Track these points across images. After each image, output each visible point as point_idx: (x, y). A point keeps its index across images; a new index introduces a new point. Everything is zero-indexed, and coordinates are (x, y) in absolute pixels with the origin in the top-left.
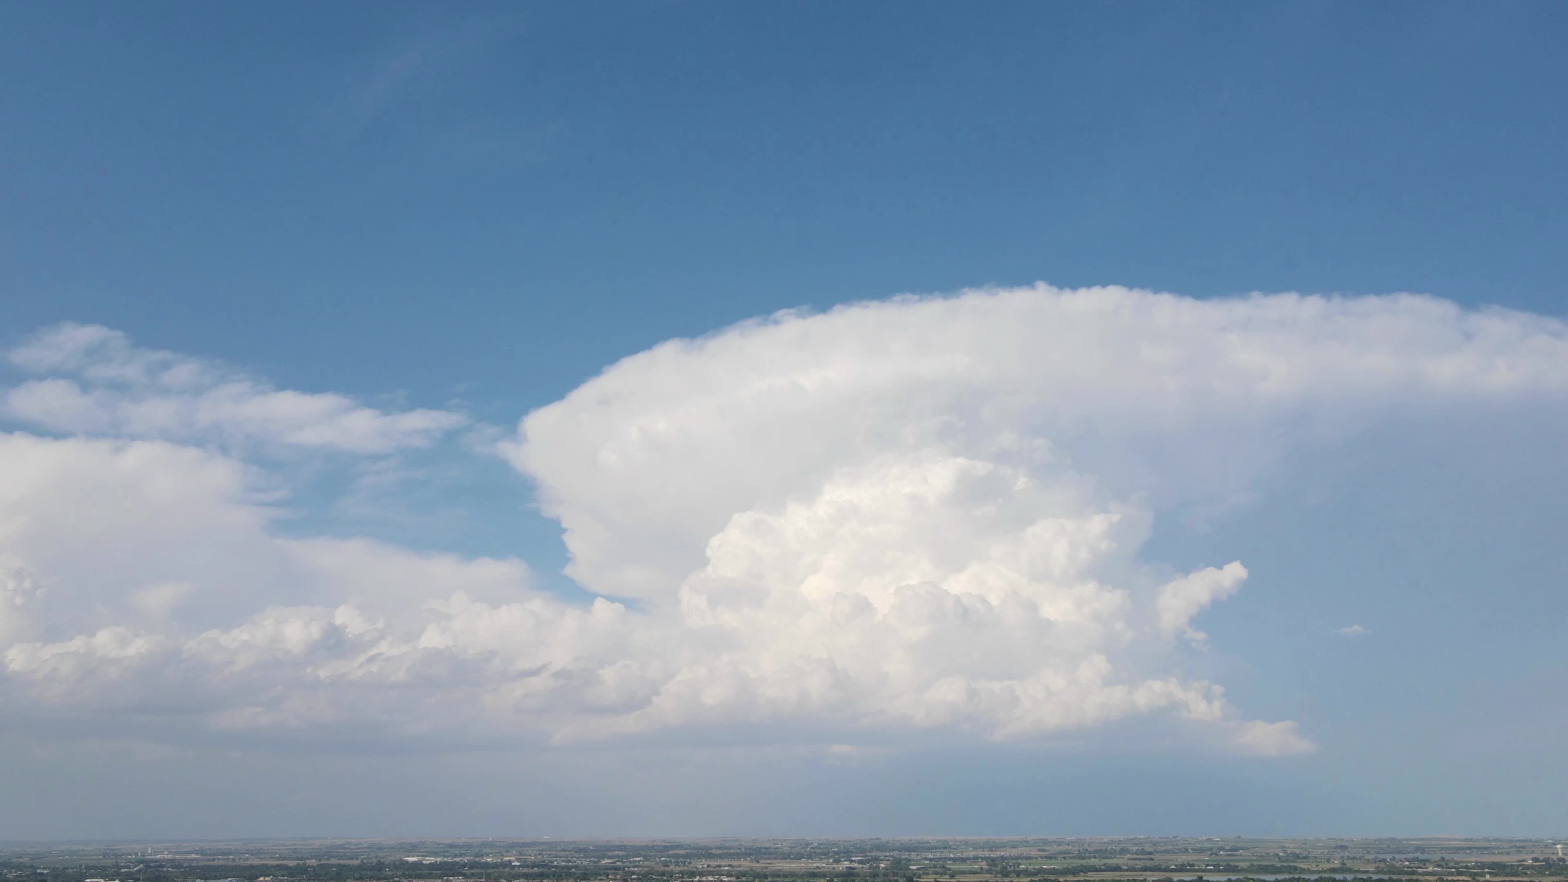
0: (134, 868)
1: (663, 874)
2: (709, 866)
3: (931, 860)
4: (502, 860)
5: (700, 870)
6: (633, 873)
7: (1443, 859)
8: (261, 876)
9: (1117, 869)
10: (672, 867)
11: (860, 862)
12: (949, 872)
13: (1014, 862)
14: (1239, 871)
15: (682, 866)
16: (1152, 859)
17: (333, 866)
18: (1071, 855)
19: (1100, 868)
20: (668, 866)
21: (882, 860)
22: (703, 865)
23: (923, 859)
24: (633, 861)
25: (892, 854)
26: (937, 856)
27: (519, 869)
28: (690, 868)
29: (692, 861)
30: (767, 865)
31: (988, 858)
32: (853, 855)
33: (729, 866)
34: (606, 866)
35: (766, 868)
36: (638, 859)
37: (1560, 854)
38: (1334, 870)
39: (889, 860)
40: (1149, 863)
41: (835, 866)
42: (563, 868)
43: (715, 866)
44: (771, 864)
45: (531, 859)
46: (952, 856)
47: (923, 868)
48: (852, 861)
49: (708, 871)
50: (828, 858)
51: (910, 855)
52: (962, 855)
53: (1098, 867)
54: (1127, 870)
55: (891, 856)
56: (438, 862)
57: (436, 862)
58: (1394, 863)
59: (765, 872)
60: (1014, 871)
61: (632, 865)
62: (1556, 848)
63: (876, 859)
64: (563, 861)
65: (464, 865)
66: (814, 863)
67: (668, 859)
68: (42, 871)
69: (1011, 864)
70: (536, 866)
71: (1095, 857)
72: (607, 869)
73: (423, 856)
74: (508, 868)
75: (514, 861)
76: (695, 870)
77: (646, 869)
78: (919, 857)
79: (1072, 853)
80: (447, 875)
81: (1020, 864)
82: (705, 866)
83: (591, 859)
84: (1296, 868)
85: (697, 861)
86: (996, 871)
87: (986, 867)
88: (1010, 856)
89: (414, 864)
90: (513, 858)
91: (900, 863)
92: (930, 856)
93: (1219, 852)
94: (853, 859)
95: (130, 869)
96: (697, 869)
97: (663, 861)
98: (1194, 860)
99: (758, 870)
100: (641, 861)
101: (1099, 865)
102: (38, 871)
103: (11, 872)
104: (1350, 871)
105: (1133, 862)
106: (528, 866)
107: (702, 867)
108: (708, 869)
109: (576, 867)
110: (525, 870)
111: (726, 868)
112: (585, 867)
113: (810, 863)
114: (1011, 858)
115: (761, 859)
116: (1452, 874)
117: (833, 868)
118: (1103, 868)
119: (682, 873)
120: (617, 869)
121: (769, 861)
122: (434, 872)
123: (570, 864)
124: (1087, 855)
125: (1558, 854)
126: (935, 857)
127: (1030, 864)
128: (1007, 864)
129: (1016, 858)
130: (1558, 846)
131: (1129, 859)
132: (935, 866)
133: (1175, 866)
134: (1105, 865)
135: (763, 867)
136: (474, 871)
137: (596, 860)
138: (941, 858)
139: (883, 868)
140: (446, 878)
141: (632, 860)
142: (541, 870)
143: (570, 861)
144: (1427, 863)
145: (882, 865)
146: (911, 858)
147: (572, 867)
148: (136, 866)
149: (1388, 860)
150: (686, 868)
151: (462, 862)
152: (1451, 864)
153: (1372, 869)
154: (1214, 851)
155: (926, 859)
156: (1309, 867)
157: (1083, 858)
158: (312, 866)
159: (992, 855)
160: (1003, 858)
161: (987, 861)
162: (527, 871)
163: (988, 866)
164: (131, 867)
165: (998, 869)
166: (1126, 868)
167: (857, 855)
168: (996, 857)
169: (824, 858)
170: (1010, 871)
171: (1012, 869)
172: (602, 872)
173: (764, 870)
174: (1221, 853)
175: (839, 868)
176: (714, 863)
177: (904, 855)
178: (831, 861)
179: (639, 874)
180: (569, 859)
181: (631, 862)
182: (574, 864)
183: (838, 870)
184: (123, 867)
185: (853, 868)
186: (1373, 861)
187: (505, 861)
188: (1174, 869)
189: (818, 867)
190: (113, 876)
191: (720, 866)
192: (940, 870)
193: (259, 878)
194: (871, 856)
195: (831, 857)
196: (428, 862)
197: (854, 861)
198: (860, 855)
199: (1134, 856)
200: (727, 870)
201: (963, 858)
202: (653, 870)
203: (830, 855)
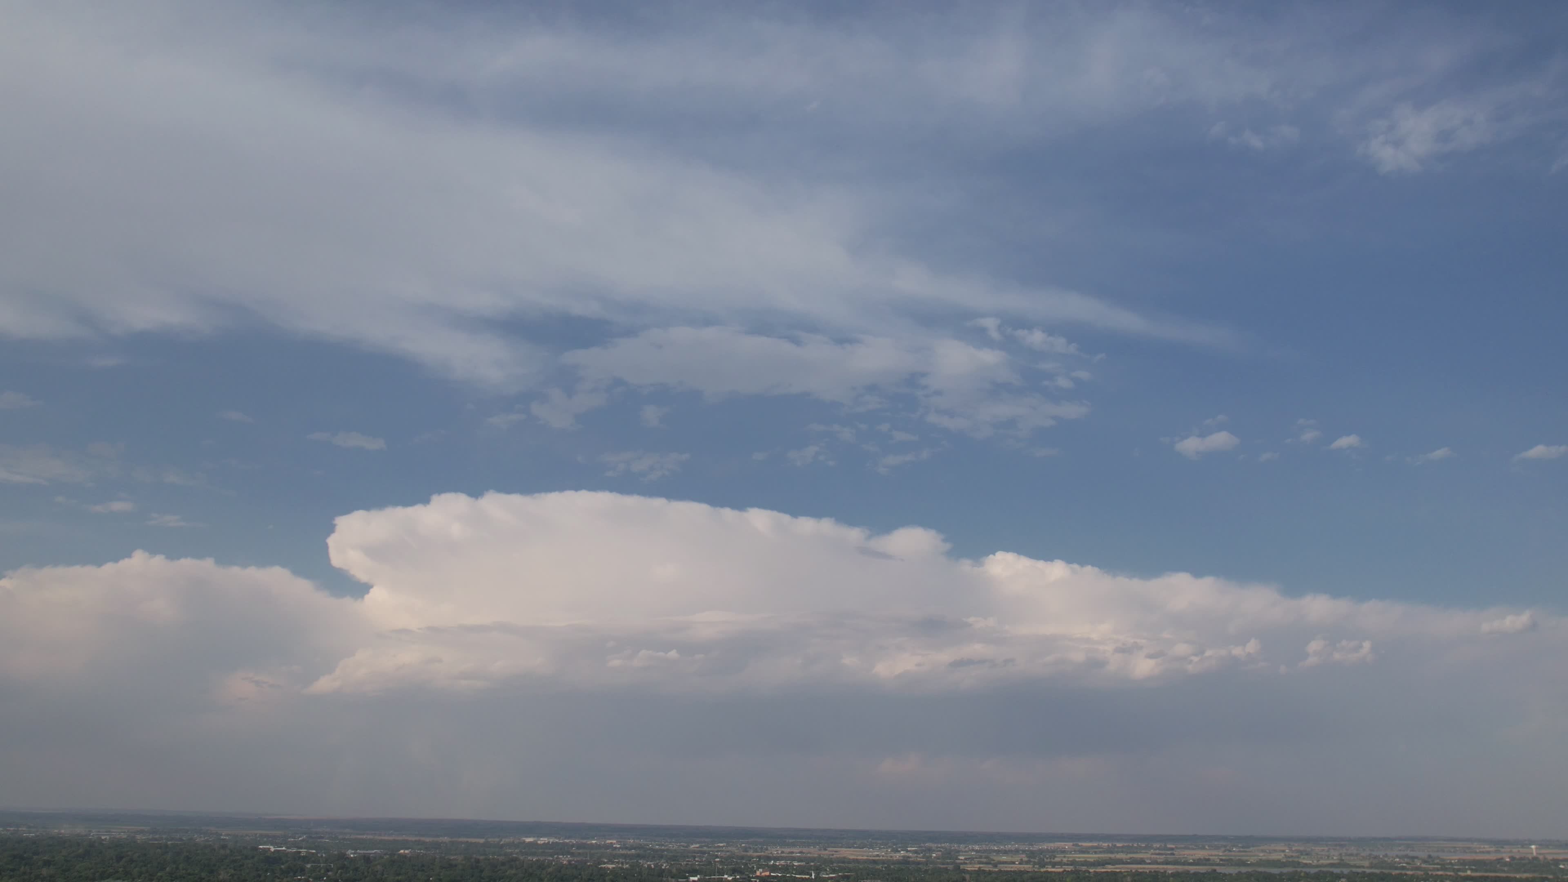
0: (299, 838)
1: (742, 858)
2: (783, 852)
3: (977, 851)
4: (605, 842)
5: (775, 855)
6: (717, 857)
7: (1430, 856)
8: (402, 849)
9: (1142, 862)
10: (750, 853)
11: (916, 852)
12: (992, 862)
13: (1050, 854)
14: (1248, 865)
15: (759, 851)
16: (1173, 854)
17: (462, 843)
18: (1101, 850)
19: (1126, 861)
20: (747, 852)
21: (934, 851)
22: (777, 851)
23: (970, 850)
24: (718, 846)
25: (943, 845)
26: (983, 848)
27: (619, 850)
28: (767, 853)
29: (769, 847)
30: (834, 853)
31: (1028, 851)
32: (909, 846)
33: (800, 852)
34: (695, 850)
35: (833, 855)
36: (721, 845)
37: (1535, 854)
38: (1332, 865)
39: (941, 851)
40: (1171, 858)
41: (893, 854)
42: (657, 850)
43: (787, 852)
44: (836, 852)
45: (630, 842)
46: (996, 848)
47: (970, 858)
48: (908, 851)
49: (781, 856)
50: (887, 848)
51: (959, 847)
52: (1005, 847)
53: (1125, 861)
54: (1149, 864)
55: (942, 847)
56: (550, 843)
57: (549, 842)
58: (1386, 859)
59: (831, 858)
60: (1050, 862)
61: (716, 849)
62: (1531, 848)
63: (930, 850)
64: (657, 845)
65: (573, 846)
66: (874, 852)
67: (747, 845)
68: (225, 837)
69: (1047, 856)
70: (635, 849)
71: (1122, 852)
72: (695, 853)
73: (538, 837)
74: (611, 849)
75: (614, 844)
76: (771, 855)
77: (728, 854)
78: (967, 849)
79: (1102, 848)
80: (558, 854)
81: (1055, 857)
82: (780, 852)
83: (682, 844)
84: (1299, 863)
85: (773, 848)
86: (1034, 862)
87: (1025, 859)
88: (1047, 849)
89: (530, 843)
90: (615, 841)
91: (950, 854)
92: (977, 848)
93: (1233, 849)
94: (909, 849)
95: (295, 838)
96: (773, 854)
97: (744, 846)
98: (1209, 855)
99: (826, 857)
100: (724, 846)
101: (1126, 859)
102: (222, 837)
103: (201, 837)
104: (1348, 866)
105: (1155, 856)
106: (626, 848)
107: (777, 853)
108: (782, 855)
109: (667, 850)
110: (624, 852)
111: (798, 854)
112: (675, 850)
113: (870, 852)
114: (1047, 851)
115: (829, 847)
116: (1438, 870)
117: (891, 857)
118: (1129, 861)
119: (759, 857)
120: (704, 853)
121: (835, 849)
122: (546, 851)
123: (663, 847)
124: (1116, 850)
125: (1532, 853)
126: (981, 849)
127: (1065, 857)
128: (1045, 856)
129: (1053, 851)
130: (1533, 847)
131: (1152, 854)
132: (981, 857)
133: (1193, 860)
134: (1131, 858)
135: (830, 855)
136: (580, 851)
137: (685, 845)
138: (987, 850)
139: (935, 857)
140: (556, 856)
141: (716, 845)
142: (638, 851)
143: (663, 845)
144: (1416, 860)
145: (934, 855)
146: (960, 850)
147: (664, 851)
148: (300, 837)
149: (1381, 856)
150: (763, 854)
151: (571, 843)
152: (1436, 861)
153: (1366, 863)
154: (1228, 848)
155: (973, 850)
156: (1311, 862)
157: (1112, 853)
158: (445, 843)
159: (1031, 849)
160: (1041, 851)
161: (1026, 854)
162: (626, 852)
163: (1028, 857)
164: (297, 837)
165: (1036, 861)
166: (1150, 861)
167: (913, 846)
168: (1035, 851)
169: (884, 848)
170: (1047, 862)
171: (1049, 860)
172: (690, 854)
173: (831, 857)
174: (1234, 849)
175: (896, 857)
176: (787, 850)
177: (954, 846)
178: (889, 850)
179: (721, 857)
180: (663, 843)
181: (715, 847)
182: (666, 848)
183: (895, 859)
184: (290, 837)
185: (909, 857)
186: (1368, 858)
187: (608, 843)
188: (1191, 862)
189: (878, 856)
190: (281, 844)
191: (792, 853)
192: (984, 860)
193: (400, 851)
194: (925, 847)
195: (890, 847)
196: (542, 842)
197: (910, 851)
198: (916, 846)
199: (1157, 851)
200: (798, 856)
201: (1005, 851)
202: (734, 854)
203: (889, 845)
